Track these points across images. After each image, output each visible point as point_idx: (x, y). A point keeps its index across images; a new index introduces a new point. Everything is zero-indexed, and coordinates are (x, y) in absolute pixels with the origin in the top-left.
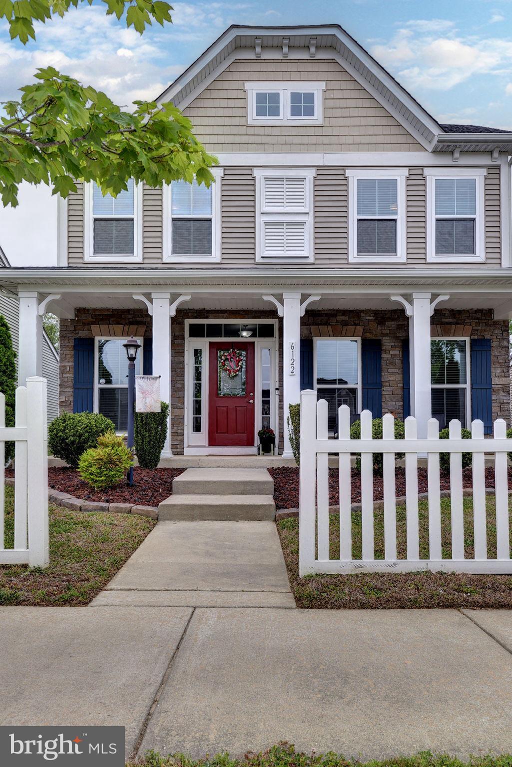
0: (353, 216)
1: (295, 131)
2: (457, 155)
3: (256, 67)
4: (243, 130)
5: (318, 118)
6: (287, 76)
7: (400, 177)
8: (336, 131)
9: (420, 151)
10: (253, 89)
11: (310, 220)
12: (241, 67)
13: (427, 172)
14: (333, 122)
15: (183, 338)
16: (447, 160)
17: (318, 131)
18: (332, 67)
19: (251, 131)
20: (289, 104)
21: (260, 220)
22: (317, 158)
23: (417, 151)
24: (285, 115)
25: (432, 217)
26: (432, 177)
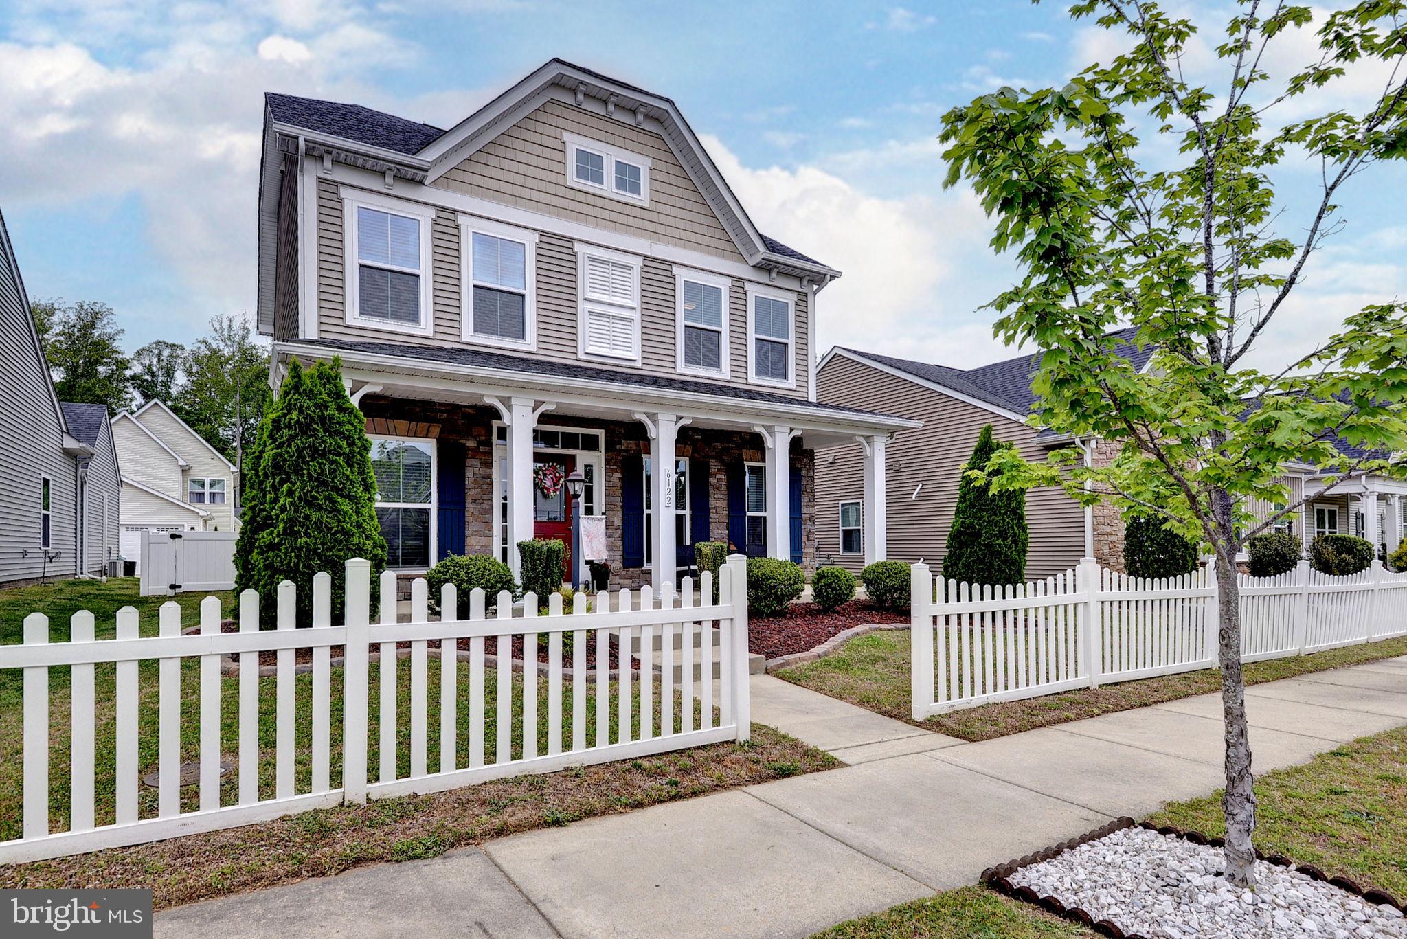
0: (681, 322)
1: (620, 207)
2: (774, 275)
3: (574, 115)
4: (561, 191)
5: (643, 198)
6: (610, 138)
7: (724, 285)
8: (663, 219)
9: (742, 262)
10: (574, 143)
11: (637, 316)
12: (557, 110)
13: (748, 286)
14: (659, 207)
15: (490, 444)
16: (764, 278)
17: (645, 214)
18: (658, 143)
19: (571, 194)
20: (614, 175)
21: (583, 307)
22: (643, 245)
23: (739, 261)
24: (608, 187)
25: (752, 335)
26: (753, 292)
